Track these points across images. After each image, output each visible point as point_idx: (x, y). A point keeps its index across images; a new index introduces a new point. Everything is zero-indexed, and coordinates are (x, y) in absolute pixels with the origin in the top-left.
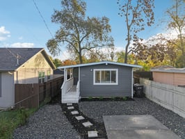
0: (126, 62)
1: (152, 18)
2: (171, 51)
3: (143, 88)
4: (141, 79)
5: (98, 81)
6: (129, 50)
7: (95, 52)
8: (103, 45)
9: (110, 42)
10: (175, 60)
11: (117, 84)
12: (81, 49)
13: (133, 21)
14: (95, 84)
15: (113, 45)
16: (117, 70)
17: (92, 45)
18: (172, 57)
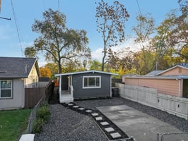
0: (103, 71)
1: (123, 36)
2: (136, 62)
3: (118, 90)
4: (116, 84)
5: (86, 85)
6: (105, 61)
7: (73, 61)
8: (82, 55)
9: (87, 53)
10: (140, 69)
11: (100, 87)
12: (60, 58)
13: (108, 37)
14: (83, 88)
15: (90, 55)
16: (100, 77)
17: (71, 55)
18: (137, 67)
